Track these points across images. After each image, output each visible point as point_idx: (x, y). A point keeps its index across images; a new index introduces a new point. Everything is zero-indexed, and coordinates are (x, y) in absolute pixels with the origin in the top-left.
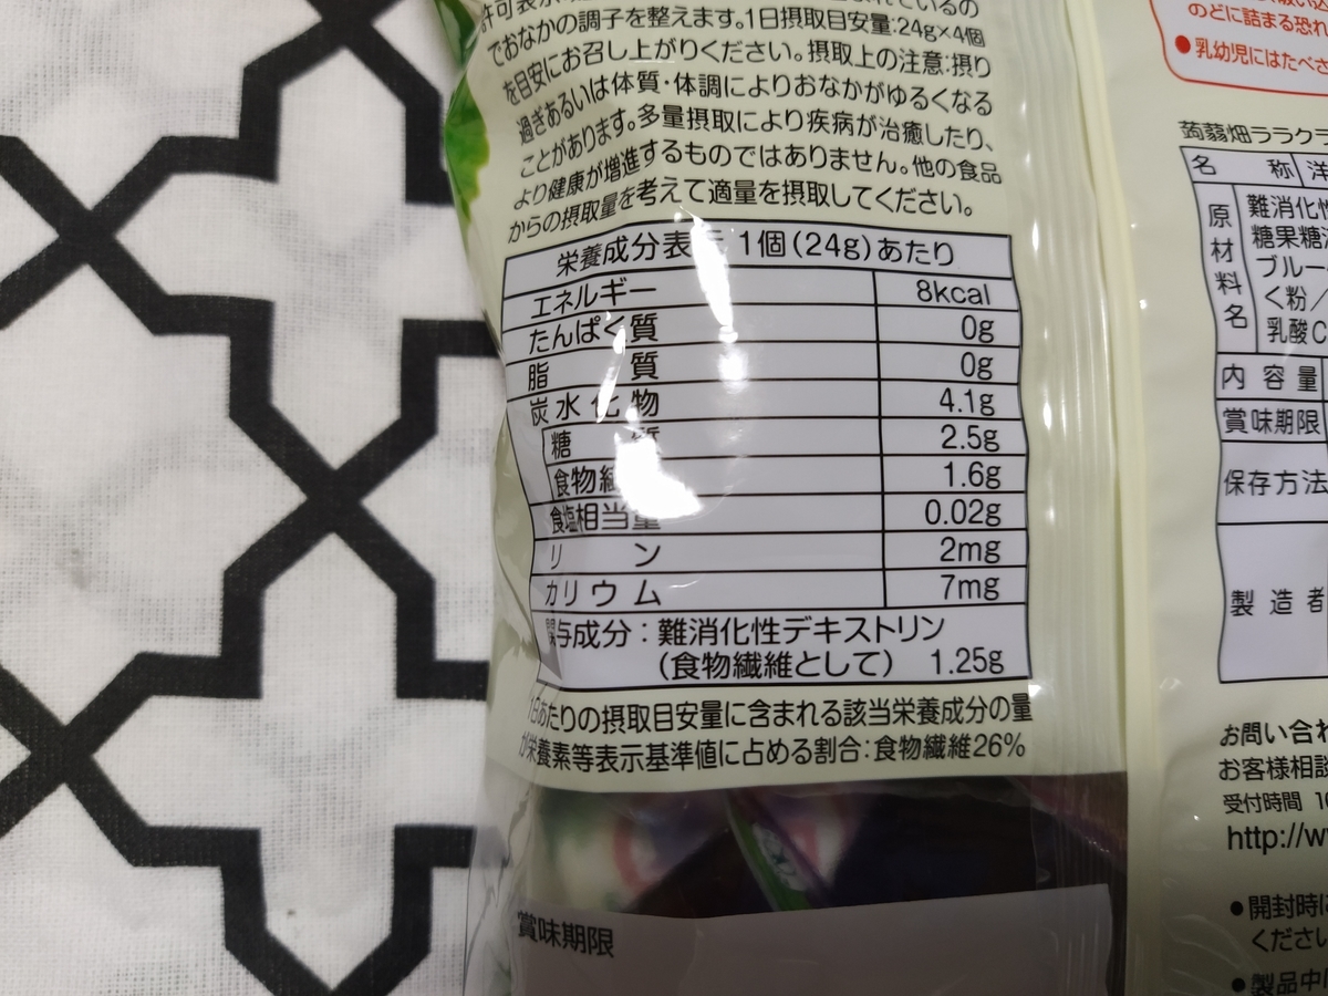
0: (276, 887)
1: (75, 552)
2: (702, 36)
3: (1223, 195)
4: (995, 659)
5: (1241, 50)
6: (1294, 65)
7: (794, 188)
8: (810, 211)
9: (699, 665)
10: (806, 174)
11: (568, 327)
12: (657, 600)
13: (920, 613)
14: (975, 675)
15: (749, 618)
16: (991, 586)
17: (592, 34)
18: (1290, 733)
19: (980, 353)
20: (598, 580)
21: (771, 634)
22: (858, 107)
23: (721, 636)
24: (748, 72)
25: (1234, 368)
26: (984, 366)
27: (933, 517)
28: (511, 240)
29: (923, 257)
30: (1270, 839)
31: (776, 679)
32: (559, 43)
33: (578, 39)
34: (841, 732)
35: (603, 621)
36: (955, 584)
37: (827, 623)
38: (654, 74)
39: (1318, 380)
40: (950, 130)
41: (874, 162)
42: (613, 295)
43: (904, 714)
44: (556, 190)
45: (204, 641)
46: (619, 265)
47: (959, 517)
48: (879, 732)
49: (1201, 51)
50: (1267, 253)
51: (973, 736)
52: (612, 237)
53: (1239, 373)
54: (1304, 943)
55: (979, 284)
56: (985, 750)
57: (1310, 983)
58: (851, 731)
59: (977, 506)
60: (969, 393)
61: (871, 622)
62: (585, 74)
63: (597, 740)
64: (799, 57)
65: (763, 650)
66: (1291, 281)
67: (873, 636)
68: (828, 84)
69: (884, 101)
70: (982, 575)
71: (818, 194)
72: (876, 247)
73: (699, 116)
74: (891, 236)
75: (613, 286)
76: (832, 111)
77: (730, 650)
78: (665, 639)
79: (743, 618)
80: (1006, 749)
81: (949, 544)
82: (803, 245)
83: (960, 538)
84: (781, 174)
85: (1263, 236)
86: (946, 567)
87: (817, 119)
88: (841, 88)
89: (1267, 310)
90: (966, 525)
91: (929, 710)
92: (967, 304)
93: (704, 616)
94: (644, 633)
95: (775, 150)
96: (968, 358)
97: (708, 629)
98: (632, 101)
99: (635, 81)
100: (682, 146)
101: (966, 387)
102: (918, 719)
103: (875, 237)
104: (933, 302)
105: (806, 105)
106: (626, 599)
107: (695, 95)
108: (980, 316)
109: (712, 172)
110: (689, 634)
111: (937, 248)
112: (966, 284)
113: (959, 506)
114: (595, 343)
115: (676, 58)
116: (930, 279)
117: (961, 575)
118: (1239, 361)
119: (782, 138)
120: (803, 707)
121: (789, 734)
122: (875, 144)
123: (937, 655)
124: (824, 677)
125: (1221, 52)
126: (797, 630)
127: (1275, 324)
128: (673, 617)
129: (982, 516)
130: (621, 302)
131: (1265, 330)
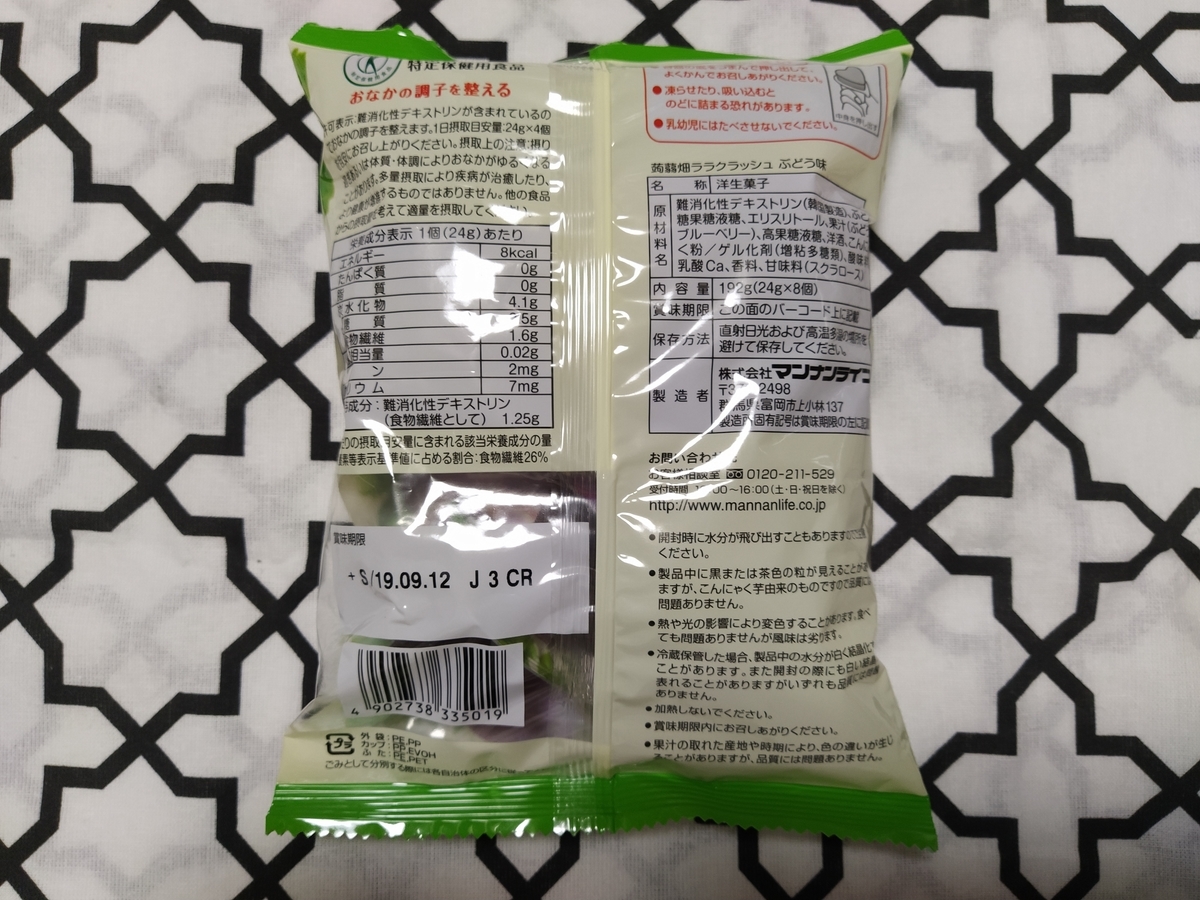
0: (252, 548)
1: (159, 387)
2: (412, 138)
3: (664, 201)
4: (535, 419)
5: (694, 123)
6: (726, 127)
7: (446, 207)
8: (453, 218)
9: (402, 420)
10: (452, 200)
11: (351, 272)
12: (382, 391)
13: (498, 397)
14: (524, 425)
15: (422, 399)
16: (534, 386)
17: (364, 139)
18: (686, 458)
19: (530, 280)
20: (357, 382)
21: (432, 406)
22: (480, 169)
23: (410, 407)
24: (432, 154)
25: (660, 285)
26: (533, 286)
27: (505, 355)
28: (337, 234)
29: (506, 237)
30: (670, 507)
31: (435, 426)
32: (351, 143)
33: (358, 141)
34: (464, 450)
35: (360, 400)
36: (516, 385)
37: (456, 401)
38: (388, 157)
39: (710, 289)
40: (528, 176)
41: (486, 194)
42: (368, 258)
43: (492, 442)
44: (354, 211)
45: (218, 428)
46: (370, 244)
47: (517, 355)
48: (481, 450)
49: (669, 126)
50: (684, 228)
51: (523, 452)
52: (368, 232)
53: (662, 287)
54: (686, 555)
55: (533, 249)
56: (529, 459)
57: (690, 575)
58: (468, 449)
59: (526, 350)
60: (525, 299)
61: (475, 401)
62: (361, 157)
63: (357, 451)
64: (455, 146)
65: (429, 413)
66: (694, 241)
67: (476, 407)
68: (468, 158)
69: (495, 164)
70: (530, 381)
71: (457, 209)
72: (483, 233)
73: (407, 175)
74: (491, 227)
75: (367, 253)
76: (468, 171)
77: (415, 413)
78: (387, 408)
79: (420, 399)
80: (539, 459)
81: (513, 367)
82: (448, 233)
83: (518, 364)
84: (441, 201)
85: (683, 219)
86: (512, 377)
87: (460, 175)
88: (473, 160)
89: (678, 256)
90: (521, 358)
91: (503, 441)
92: (525, 258)
93: (402, 398)
94: (377, 405)
95: (439, 190)
96: (525, 283)
97: (404, 404)
98: (377, 170)
99: (379, 161)
100: (397, 190)
101: (523, 296)
102: (498, 444)
103: (483, 229)
104: (508, 257)
105: (456, 168)
106: (368, 391)
107: (406, 166)
108: (530, 263)
109: (410, 201)
110: (397, 406)
111: (514, 232)
112: (526, 249)
113: (517, 350)
114: (361, 279)
115: (399, 148)
116: (508, 247)
117: (519, 381)
118: (662, 281)
119: (442, 185)
120: (447, 438)
121: (441, 450)
122: (488, 185)
123: (506, 415)
124: (457, 426)
125: (682, 125)
126: (443, 404)
127: (683, 264)
128: (389, 398)
129: (529, 354)
130: (371, 261)
131: (676, 266)
